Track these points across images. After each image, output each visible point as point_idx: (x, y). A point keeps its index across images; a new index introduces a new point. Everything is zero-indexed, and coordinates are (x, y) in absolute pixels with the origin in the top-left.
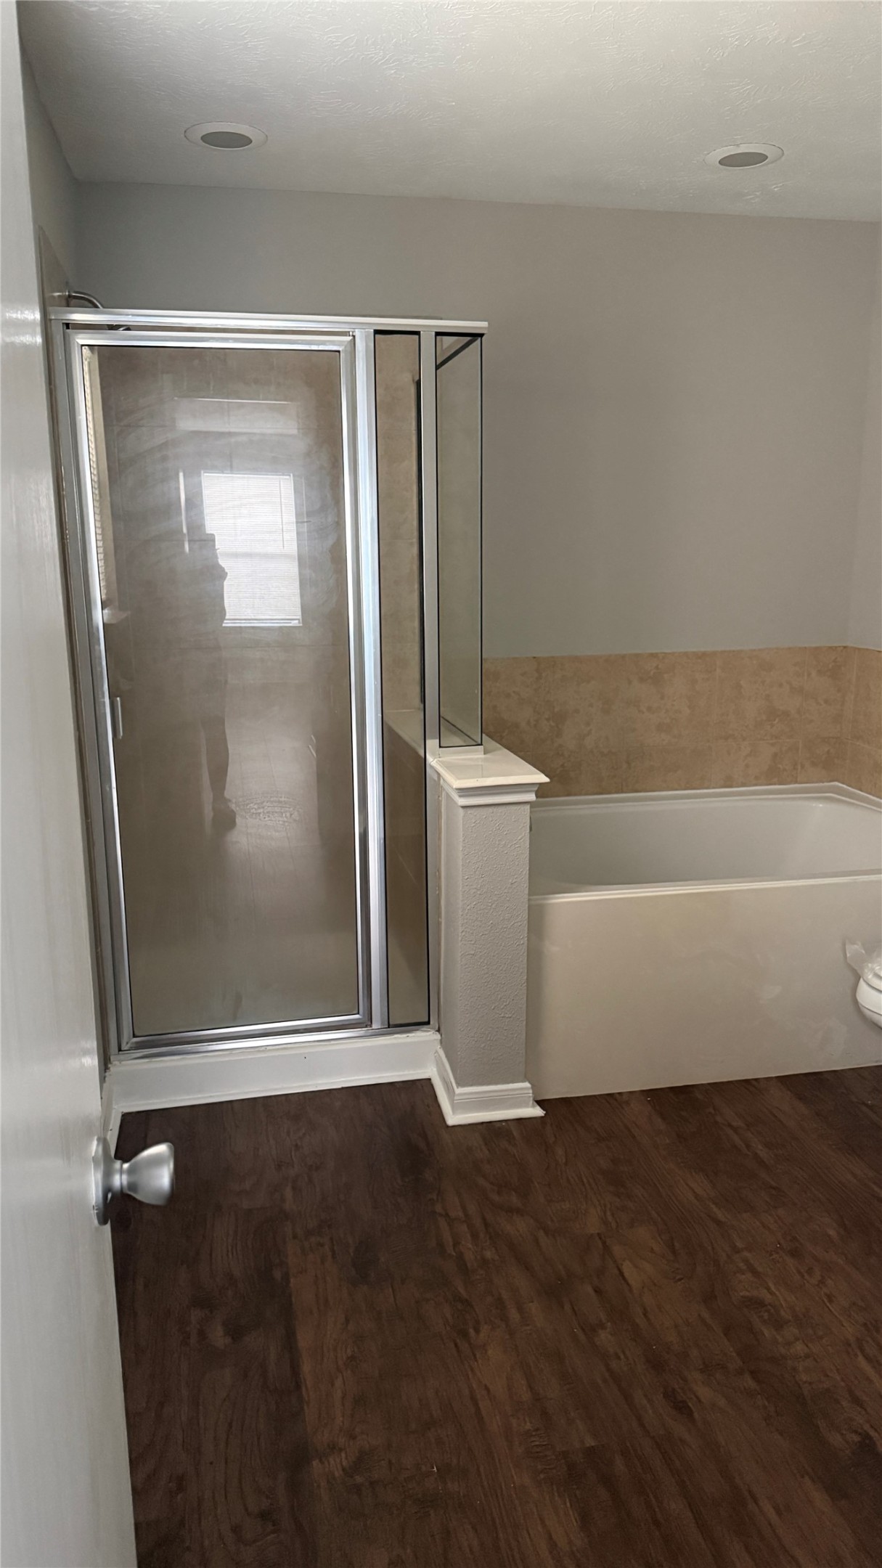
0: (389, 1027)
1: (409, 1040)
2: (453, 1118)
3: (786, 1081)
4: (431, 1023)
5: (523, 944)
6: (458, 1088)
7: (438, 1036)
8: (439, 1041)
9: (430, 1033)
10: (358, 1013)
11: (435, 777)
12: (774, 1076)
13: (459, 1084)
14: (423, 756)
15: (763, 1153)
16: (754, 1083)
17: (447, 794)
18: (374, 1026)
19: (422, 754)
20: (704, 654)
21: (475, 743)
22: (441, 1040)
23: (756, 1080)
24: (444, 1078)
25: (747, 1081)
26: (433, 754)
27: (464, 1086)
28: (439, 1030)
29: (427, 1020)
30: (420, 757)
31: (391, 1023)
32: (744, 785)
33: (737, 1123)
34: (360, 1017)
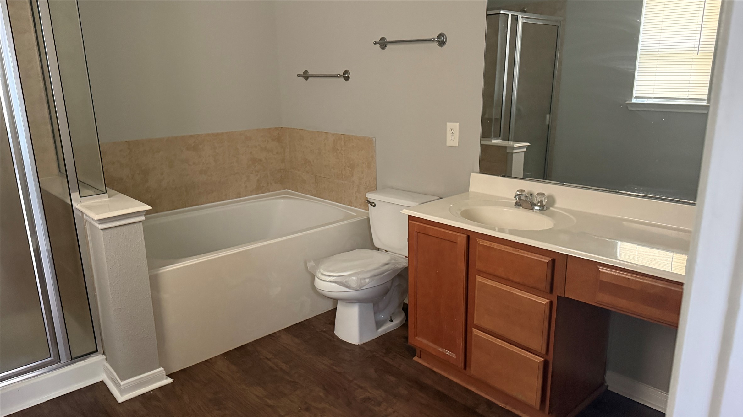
0: (72, 360)
1: (85, 364)
2: (121, 398)
3: (287, 330)
4: (98, 350)
5: (149, 297)
6: (122, 382)
7: (104, 357)
8: (105, 360)
9: (98, 356)
10: (51, 357)
11: (80, 214)
12: (281, 329)
13: (122, 380)
14: (70, 204)
15: (284, 367)
16: (274, 335)
17: (90, 223)
18: (62, 362)
19: (70, 203)
20: (218, 135)
21: (102, 193)
22: (106, 359)
23: (274, 333)
24: (112, 378)
25: (270, 335)
26: (76, 201)
27: (125, 380)
28: (104, 354)
29: (95, 350)
30: (69, 204)
31: (73, 357)
32: (246, 196)
33: (270, 356)
34: (53, 359)
